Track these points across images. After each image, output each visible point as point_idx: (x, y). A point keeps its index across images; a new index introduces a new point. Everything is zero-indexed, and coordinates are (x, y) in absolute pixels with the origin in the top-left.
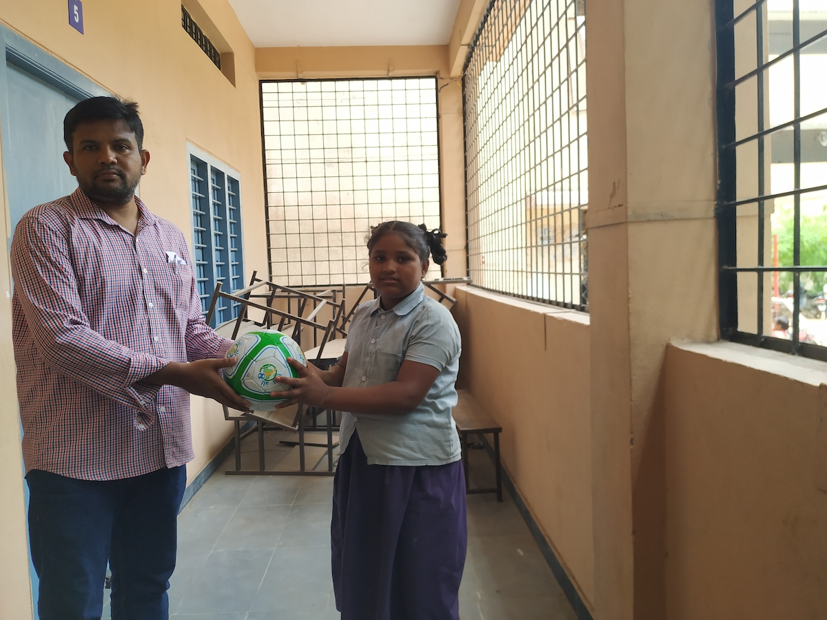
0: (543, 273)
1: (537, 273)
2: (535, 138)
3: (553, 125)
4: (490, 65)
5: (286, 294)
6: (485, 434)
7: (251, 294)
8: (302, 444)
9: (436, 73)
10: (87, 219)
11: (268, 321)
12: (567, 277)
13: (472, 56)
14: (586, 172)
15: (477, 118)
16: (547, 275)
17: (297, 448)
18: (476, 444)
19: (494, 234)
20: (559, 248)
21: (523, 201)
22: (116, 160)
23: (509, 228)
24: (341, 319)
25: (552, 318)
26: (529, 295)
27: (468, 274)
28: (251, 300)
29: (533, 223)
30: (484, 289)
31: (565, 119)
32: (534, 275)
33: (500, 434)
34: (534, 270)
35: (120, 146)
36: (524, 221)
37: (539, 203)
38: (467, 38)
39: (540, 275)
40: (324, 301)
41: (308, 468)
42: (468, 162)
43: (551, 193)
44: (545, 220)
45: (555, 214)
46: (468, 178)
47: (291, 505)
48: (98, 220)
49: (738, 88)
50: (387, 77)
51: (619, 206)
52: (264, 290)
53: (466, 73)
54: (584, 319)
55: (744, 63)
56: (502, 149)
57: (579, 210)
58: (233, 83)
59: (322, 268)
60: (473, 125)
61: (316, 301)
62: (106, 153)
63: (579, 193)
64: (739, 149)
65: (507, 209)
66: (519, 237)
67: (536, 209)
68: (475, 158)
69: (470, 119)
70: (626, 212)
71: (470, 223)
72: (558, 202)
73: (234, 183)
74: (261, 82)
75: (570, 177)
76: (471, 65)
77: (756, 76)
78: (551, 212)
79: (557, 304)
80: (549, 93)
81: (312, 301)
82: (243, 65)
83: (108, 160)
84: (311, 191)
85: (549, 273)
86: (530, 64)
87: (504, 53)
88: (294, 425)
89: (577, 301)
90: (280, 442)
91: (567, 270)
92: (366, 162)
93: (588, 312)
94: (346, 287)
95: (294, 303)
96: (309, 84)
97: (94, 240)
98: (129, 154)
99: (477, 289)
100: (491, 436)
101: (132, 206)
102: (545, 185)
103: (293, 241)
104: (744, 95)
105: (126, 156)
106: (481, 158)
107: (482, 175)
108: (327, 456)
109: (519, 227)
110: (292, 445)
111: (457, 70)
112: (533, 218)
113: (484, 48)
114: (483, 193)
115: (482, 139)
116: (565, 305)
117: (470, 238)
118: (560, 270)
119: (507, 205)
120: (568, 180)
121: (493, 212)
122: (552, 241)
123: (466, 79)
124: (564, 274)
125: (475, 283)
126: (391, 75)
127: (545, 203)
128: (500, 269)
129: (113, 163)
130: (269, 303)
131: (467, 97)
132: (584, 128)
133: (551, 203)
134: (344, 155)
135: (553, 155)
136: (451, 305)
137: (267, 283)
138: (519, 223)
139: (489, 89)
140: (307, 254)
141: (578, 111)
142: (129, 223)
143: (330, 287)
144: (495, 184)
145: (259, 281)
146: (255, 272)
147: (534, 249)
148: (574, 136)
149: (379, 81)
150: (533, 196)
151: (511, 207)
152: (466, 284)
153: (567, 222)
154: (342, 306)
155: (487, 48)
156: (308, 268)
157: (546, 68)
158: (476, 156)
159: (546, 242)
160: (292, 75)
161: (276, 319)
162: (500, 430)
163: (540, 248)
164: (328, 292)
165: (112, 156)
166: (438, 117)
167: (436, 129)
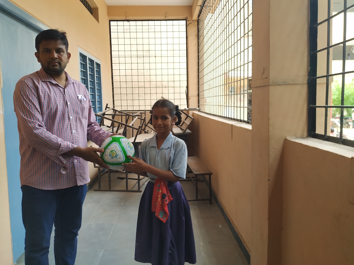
0: (231, 107)
1: (229, 107)
2: (229, 47)
3: (237, 42)
4: (210, 15)
5: (120, 114)
6: (205, 176)
7: (106, 114)
8: (127, 179)
9: (186, 18)
10: (45, 81)
11: (113, 125)
12: (242, 109)
13: (202, 11)
14: (251, 63)
15: (204, 38)
16: (233, 107)
17: (125, 180)
18: (201, 180)
19: (210, 89)
20: (239, 96)
21: (223, 75)
22: (57, 57)
23: (217, 87)
24: (144, 125)
25: (235, 126)
26: (225, 116)
27: (199, 107)
28: (105, 116)
29: (228, 85)
30: (205, 113)
31: (242, 39)
32: (228, 107)
33: (211, 175)
34: (228, 105)
35: (59, 51)
36: (223, 84)
37: (230, 76)
38: (200, 2)
39: (230, 108)
40: (137, 117)
41: (129, 189)
42: (200, 58)
43: (236, 72)
44: (233, 84)
45: (237, 81)
46: (200, 65)
47: (122, 204)
48: (49, 82)
49: (319, 27)
50: (165, 19)
51: (266, 78)
52: (111, 112)
53: (199, 18)
54: (249, 127)
55: (322, 16)
56: (214, 52)
57: (248, 79)
58: (98, 21)
59: (136, 103)
60: (202, 41)
61: (133, 117)
62: (53, 54)
63: (248, 72)
64: (318, 54)
65: (216, 78)
66: (221, 91)
67: (229, 79)
68: (202, 56)
69: (201, 39)
70: (269, 81)
71: (200, 84)
72: (239, 76)
73: (98, 65)
74: (110, 21)
75: (244, 65)
76: (201, 14)
77: (327, 22)
78: (236, 80)
79: (237, 120)
80: (236, 28)
81: (132, 117)
82: (102, 13)
83: (54, 57)
84: (132, 69)
85: (234, 107)
86: (228, 15)
87: (216, 9)
88: (124, 170)
89: (246, 119)
90: (118, 177)
91: (242, 106)
92: (155, 57)
93: (251, 124)
94: (146, 111)
95: (124, 118)
96: (131, 22)
97: (48, 91)
98: (63, 54)
99: (203, 113)
100: (208, 176)
101: (63, 76)
102: (233, 68)
103: (124, 91)
104: (321, 30)
105: (62, 55)
106: (205, 57)
107: (206, 64)
108: (138, 183)
109: (221, 86)
110: (123, 179)
111: (195, 17)
112: (228, 82)
113: (207, 7)
114: (206, 71)
115: (205, 48)
116: (241, 121)
117: (200, 90)
118: (239, 105)
119: (216, 77)
120: (243, 66)
121: (210, 80)
122: (236, 93)
123: (199, 21)
124: (240, 107)
125: (201, 110)
126: (167, 18)
127: (233, 76)
128: (213, 105)
129: (56, 58)
130: (113, 118)
131: (200, 29)
132: (250, 44)
133: (236, 76)
134: (146, 53)
135: (237, 55)
136: (191, 120)
137: (112, 109)
138: (221, 85)
139: (210, 25)
140: (130, 97)
141: (248, 36)
142: (62, 83)
143: (140, 111)
144: (211, 68)
145: (109, 108)
146: (107, 104)
147: (228, 96)
148: (246, 47)
149: (161, 21)
150: (228, 73)
151: (218, 78)
152: (198, 111)
153: (242, 85)
154: (144, 120)
155: (209, 7)
156: (130, 103)
157: (234, 17)
158: (203, 55)
159: (233, 93)
160: (124, 18)
161: (116, 124)
162: (211, 174)
163: (230, 96)
164: (138, 113)
165: (56, 55)
166: (187, 38)
167: (186, 43)
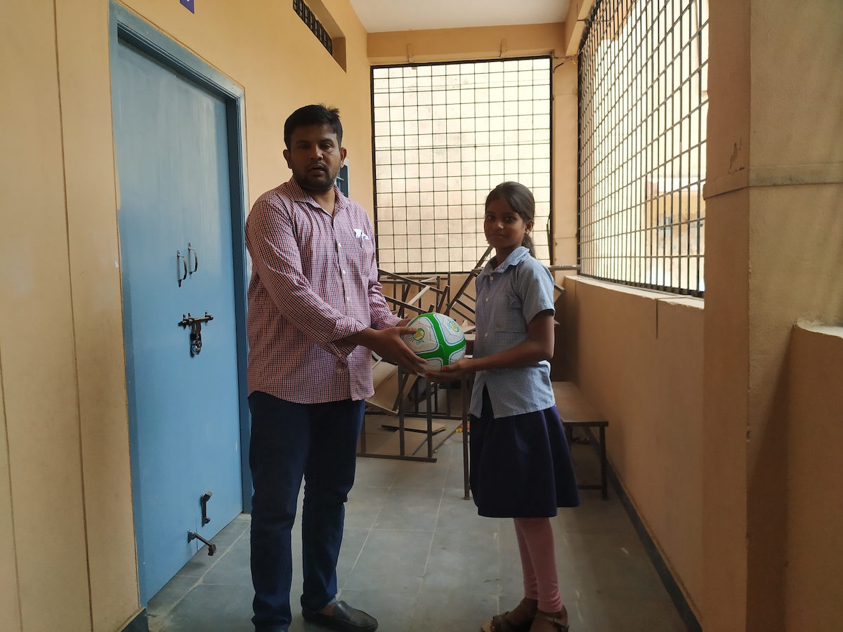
1: (651, 258)
4: (606, 43)
5: (393, 280)
6: (591, 428)
8: (402, 429)
9: (551, 53)
10: (299, 202)
13: (589, 32)
15: (592, 97)
16: (662, 259)
17: (398, 432)
18: (582, 439)
22: (322, 156)
25: (665, 303)
26: (642, 282)
27: (579, 262)
30: (593, 276)
33: (606, 428)
34: (649, 254)
35: (325, 145)
38: (584, 13)
40: (428, 287)
41: (408, 453)
42: (582, 145)
46: (582, 162)
47: (390, 488)
48: (307, 203)
50: (499, 58)
53: (583, 51)
54: (698, 304)
58: (345, 69)
59: (429, 255)
60: (588, 105)
61: (421, 287)
62: (315, 150)
65: (621, 191)
68: (589, 140)
69: (586, 99)
71: (582, 209)
75: (689, 151)
76: (587, 42)
79: (672, 290)
81: (416, 287)
82: (355, 49)
83: (316, 155)
84: (419, 178)
85: (664, 257)
88: (394, 409)
90: (383, 426)
92: (475, 146)
94: (451, 275)
95: (399, 289)
96: (419, 68)
98: (332, 151)
99: (588, 278)
100: (597, 429)
101: (331, 193)
103: (400, 228)
105: (329, 153)
107: (596, 158)
108: (427, 442)
110: (393, 429)
111: (572, 49)
113: (602, 23)
114: (596, 176)
115: (597, 119)
116: (680, 291)
117: (582, 224)
119: (621, 187)
121: (607, 195)
123: (583, 56)
124: (680, 257)
125: (585, 271)
126: (503, 56)
129: (320, 159)
131: (583, 76)
134: (452, 139)
135: (672, 128)
136: (559, 293)
140: (413, 241)
142: (329, 207)
143: (436, 275)
144: (608, 166)
149: (491, 64)
152: (576, 272)
154: (445, 293)
156: (414, 255)
158: (591, 137)
160: (403, 60)
162: (606, 424)
164: (433, 279)
165: (319, 153)
166: (552, 99)
167: (549, 112)
